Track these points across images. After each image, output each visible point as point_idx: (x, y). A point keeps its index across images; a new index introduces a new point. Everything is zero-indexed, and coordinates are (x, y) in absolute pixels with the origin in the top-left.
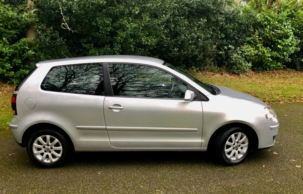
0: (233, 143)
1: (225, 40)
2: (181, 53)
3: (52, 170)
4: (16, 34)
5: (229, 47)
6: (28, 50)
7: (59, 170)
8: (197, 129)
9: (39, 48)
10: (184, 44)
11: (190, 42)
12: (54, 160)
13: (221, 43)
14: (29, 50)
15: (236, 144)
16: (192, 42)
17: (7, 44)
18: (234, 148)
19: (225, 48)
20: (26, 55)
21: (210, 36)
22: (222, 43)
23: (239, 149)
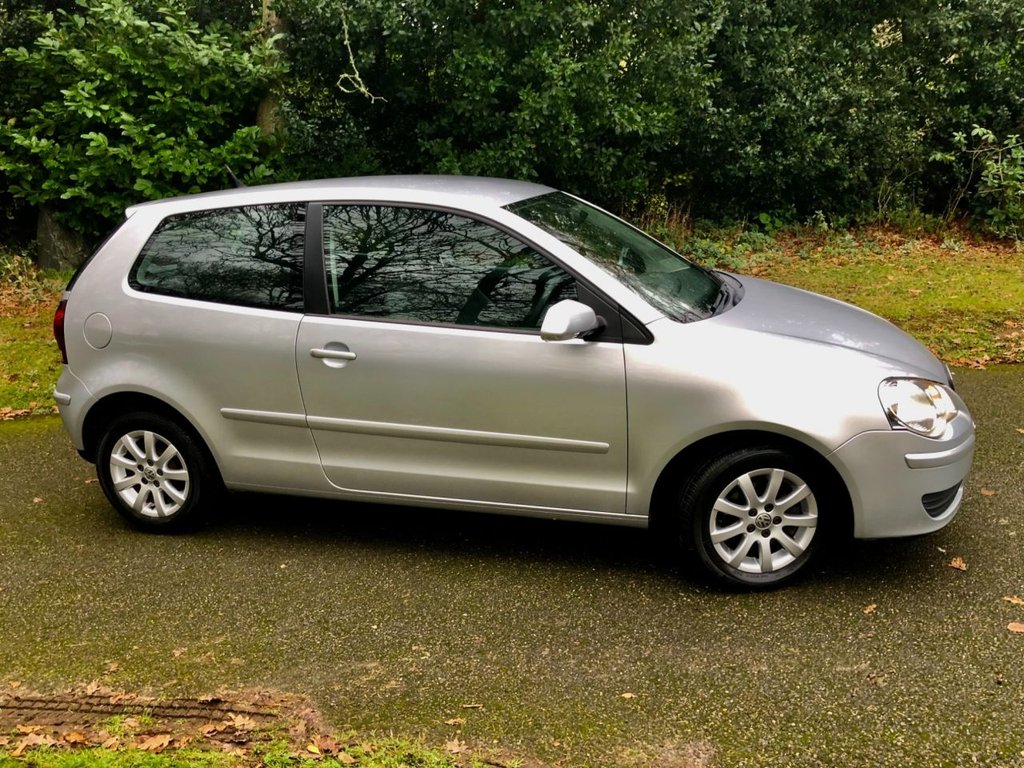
0: (748, 509)
1: (967, 107)
2: (776, 162)
3: (160, 541)
4: (224, 115)
5: (974, 133)
6: (254, 165)
7: (179, 543)
8: (607, 445)
9: (285, 156)
10: (786, 130)
11: (812, 119)
12: (168, 510)
13: (951, 119)
14: (258, 164)
15: (761, 512)
16: (818, 122)
17: (199, 147)
18: (751, 528)
19: (957, 139)
20: (251, 178)
21: (896, 94)
22: (954, 121)
23: (777, 533)
